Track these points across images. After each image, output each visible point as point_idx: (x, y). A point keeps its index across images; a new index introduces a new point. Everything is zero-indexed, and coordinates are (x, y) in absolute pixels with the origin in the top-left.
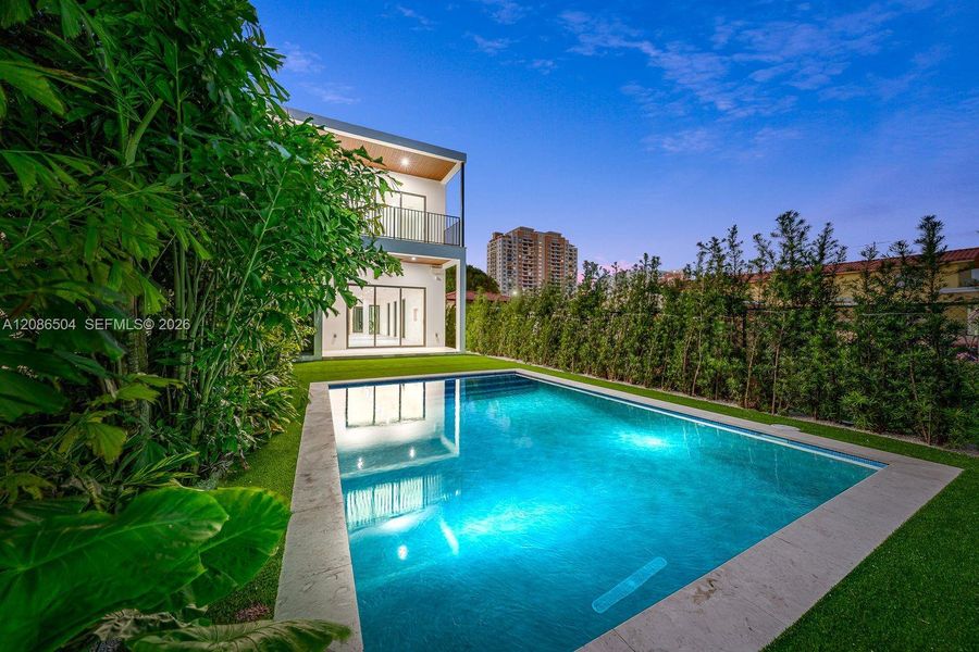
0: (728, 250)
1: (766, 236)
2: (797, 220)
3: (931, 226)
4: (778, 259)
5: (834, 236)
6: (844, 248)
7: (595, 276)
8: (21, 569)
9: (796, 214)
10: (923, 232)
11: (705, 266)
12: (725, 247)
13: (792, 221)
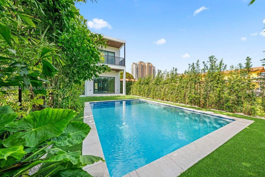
0: (196, 66)
1: (206, 62)
2: (214, 58)
3: (248, 59)
4: (209, 68)
5: (223, 62)
6: (226, 65)
7: (161, 73)
8: (33, 130)
9: (214, 56)
10: (246, 61)
11: (190, 70)
12: (195, 65)
13: (213, 58)
